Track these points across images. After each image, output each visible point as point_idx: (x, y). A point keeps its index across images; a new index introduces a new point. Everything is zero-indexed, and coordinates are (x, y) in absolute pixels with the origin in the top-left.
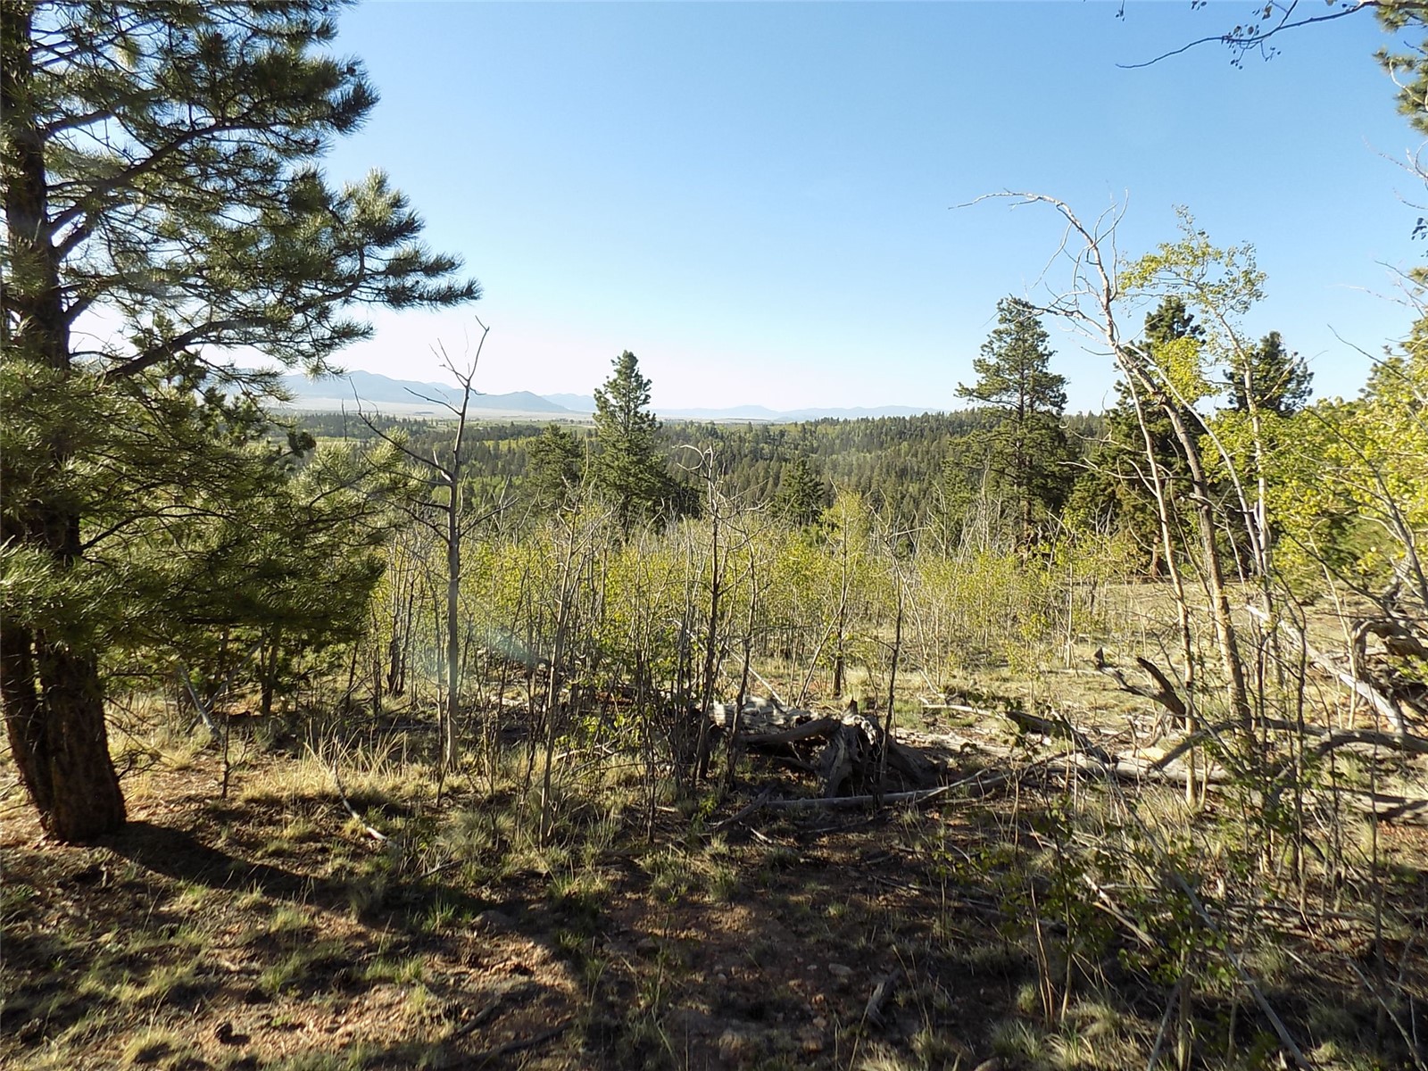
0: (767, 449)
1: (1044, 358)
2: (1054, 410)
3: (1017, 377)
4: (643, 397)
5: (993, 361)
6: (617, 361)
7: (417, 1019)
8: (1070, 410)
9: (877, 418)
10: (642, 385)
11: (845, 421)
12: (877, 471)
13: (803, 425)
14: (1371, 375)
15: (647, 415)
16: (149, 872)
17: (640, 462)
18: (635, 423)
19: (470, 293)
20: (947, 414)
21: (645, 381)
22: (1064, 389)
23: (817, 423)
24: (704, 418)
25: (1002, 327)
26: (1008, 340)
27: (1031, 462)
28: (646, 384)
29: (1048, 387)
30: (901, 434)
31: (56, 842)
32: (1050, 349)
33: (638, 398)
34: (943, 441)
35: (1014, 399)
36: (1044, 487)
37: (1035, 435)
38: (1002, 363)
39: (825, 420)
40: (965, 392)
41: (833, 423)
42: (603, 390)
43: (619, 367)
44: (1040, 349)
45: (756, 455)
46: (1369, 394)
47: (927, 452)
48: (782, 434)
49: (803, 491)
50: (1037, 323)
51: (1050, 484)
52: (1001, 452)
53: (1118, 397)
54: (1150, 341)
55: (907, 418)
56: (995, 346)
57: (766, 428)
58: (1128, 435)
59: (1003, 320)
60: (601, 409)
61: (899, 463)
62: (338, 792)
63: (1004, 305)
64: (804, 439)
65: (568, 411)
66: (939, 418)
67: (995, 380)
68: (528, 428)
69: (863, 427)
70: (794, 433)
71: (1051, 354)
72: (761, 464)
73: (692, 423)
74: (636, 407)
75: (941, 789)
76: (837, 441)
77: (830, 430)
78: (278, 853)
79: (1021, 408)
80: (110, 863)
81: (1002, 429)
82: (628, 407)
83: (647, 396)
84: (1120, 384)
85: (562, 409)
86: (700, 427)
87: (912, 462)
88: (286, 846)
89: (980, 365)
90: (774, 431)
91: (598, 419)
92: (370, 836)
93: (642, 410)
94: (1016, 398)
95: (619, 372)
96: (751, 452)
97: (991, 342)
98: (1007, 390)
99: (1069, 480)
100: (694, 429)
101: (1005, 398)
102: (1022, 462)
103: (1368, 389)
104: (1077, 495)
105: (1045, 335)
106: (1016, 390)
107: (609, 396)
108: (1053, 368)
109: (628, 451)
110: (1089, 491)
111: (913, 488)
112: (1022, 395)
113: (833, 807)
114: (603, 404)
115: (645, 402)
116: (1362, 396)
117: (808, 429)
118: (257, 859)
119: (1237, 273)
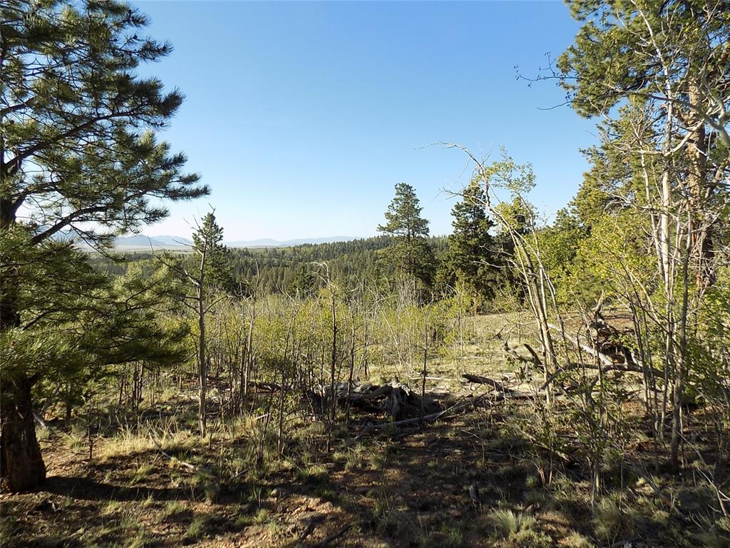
0: (276, 261)
1: (418, 211)
2: (423, 236)
3: (406, 220)
4: (219, 237)
5: (394, 213)
6: (204, 218)
7: (277, 537)
8: (431, 235)
9: (331, 243)
10: (218, 230)
11: (315, 245)
12: (333, 269)
13: (294, 248)
14: (557, 215)
15: (221, 246)
16: (75, 500)
17: (219, 270)
18: (216, 250)
19: (205, 191)
20: (365, 240)
21: (220, 228)
22: (428, 226)
23: (301, 247)
24: (242, 246)
25: (398, 197)
26: (401, 203)
27: (415, 261)
28: (220, 230)
29: (420, 225)
30: (344, 250)
31: (10, 494)
32: (420, 207)
33: (216, 237)
34: (365, 253)
35: (405, 231)
36: (422, 273)
37: (416, 248)
38: (399, 214)
39: (305, 245)
40: (382, 229)
41: (310, 246)
42: (197, 233)
43: (205, 221)
44: (416, 207)
45: (271, 265)
46: (557, 224)
47: (358, 259)
48: (283, 253)
49: (304, 281)
50: (414, 195)
51: (424, 271)
52: (401, 258)
53: (454, 228)
54: (466, 202)
55: (346, 242)
56: (395, 206)
57: (275, 250)
58: (459, 247)
59: (398, 194)
60: (197, 244)
61: (344, 265)
62: (157, 448)
63: (398, 186)
64: (295, 255)
65: (166, 245)
66: (362, 241)
67: (395, 222)
68: (144, 254)
69: (324, 248)
70: (289, 252)
71: (421, 209)
72: (273, 269)
73: (235, 249)
74: (216, 242)
75: (444, 412)
76: (312, 255)
77: (308, 250)
78: (142, 481)
79: (409, 235)
80: (51, 498)
81: (400, 246)
82: (211, 242)
83: (221, 236)
84: (454, 223)
85: (163, 244)
86: (239, 251)
87: (350, 264)
88: (145, 477)
89: (388, 215)
90: (279, 251)
91: (195, 248)
92: (185, 466)
93: (219, 243)
94: (406, 231)
95: (206, 224)
96: (268, 263)
97: (393, 204)
98: (401, 227)
99: (433, 270)
100: (237, 252)
101: (400, 231)
102: (410, 262)
103: (556, 222)
104: (438, 276)
105: (418, 200)
106: (406, 227)
107: (201, 237)
108: (422, 216)
109: (212, 265)
110: (443, 274)
111: (352, 277)
112: (409, 229)
113: (398, 426)
114: (198, 241)
115: (220, 239)
116: (554, 225)
117: (296, 250)
118: (130, 485)
119: (525, 176)
